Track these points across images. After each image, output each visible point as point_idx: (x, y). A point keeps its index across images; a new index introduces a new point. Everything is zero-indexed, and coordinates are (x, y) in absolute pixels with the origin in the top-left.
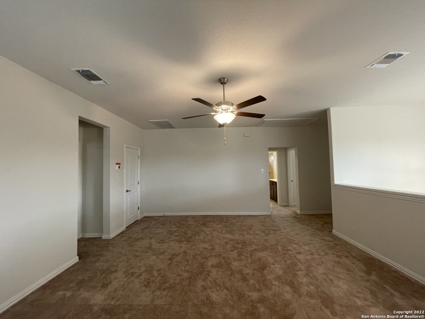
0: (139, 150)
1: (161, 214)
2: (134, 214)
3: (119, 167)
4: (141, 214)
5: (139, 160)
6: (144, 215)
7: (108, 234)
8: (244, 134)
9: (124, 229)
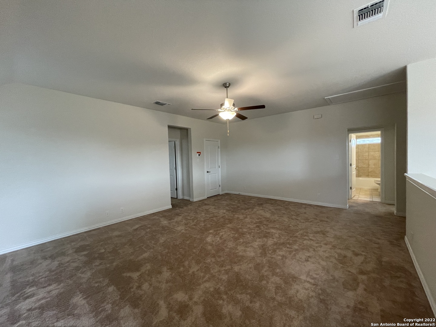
0: (219, 142)
1: (237, 193)
2: (215, 189)
3: (199, 155)
4: (222, 191)
5: (219, 149)
6: (227, 192)
7: (193, 198)
8: (314, 116)
9: (206, 198)
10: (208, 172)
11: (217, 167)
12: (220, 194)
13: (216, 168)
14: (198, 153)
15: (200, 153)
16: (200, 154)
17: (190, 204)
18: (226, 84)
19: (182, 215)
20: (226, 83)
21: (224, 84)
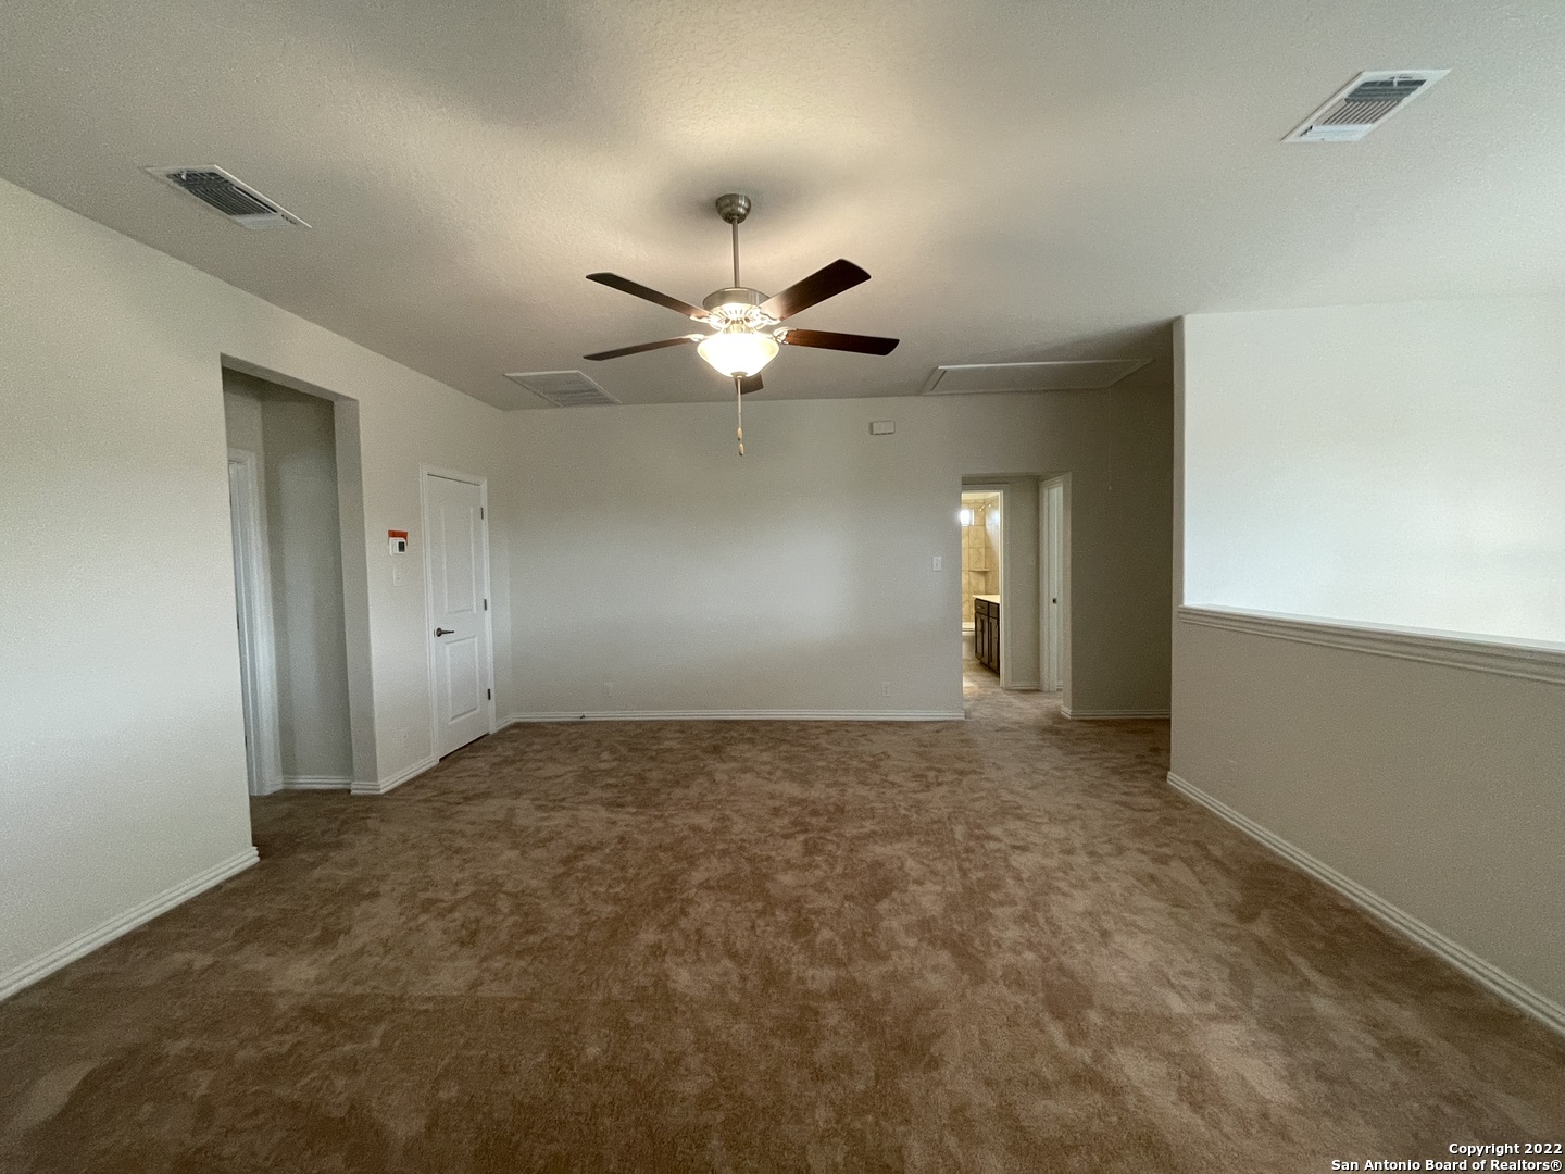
0: (484, 486)
1: (572, 716)
2: (472, 713)
3: (402, 547)
4: (499, 714)
5: (485, 523)
6: (513, 718)
7: (374, 777)
8: (871, 424)
9: (434, 764)
10: (440, 633)
11: (476, 604)
12: (493, 730)
13: (472, 610)
14: (393, 534)
15: (404, 535)
16: (402, 540)
17: (369, 810)
18: (733, 198)
19: (385, 888)
20: (736, 196)
21: (726, 197)
